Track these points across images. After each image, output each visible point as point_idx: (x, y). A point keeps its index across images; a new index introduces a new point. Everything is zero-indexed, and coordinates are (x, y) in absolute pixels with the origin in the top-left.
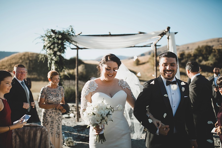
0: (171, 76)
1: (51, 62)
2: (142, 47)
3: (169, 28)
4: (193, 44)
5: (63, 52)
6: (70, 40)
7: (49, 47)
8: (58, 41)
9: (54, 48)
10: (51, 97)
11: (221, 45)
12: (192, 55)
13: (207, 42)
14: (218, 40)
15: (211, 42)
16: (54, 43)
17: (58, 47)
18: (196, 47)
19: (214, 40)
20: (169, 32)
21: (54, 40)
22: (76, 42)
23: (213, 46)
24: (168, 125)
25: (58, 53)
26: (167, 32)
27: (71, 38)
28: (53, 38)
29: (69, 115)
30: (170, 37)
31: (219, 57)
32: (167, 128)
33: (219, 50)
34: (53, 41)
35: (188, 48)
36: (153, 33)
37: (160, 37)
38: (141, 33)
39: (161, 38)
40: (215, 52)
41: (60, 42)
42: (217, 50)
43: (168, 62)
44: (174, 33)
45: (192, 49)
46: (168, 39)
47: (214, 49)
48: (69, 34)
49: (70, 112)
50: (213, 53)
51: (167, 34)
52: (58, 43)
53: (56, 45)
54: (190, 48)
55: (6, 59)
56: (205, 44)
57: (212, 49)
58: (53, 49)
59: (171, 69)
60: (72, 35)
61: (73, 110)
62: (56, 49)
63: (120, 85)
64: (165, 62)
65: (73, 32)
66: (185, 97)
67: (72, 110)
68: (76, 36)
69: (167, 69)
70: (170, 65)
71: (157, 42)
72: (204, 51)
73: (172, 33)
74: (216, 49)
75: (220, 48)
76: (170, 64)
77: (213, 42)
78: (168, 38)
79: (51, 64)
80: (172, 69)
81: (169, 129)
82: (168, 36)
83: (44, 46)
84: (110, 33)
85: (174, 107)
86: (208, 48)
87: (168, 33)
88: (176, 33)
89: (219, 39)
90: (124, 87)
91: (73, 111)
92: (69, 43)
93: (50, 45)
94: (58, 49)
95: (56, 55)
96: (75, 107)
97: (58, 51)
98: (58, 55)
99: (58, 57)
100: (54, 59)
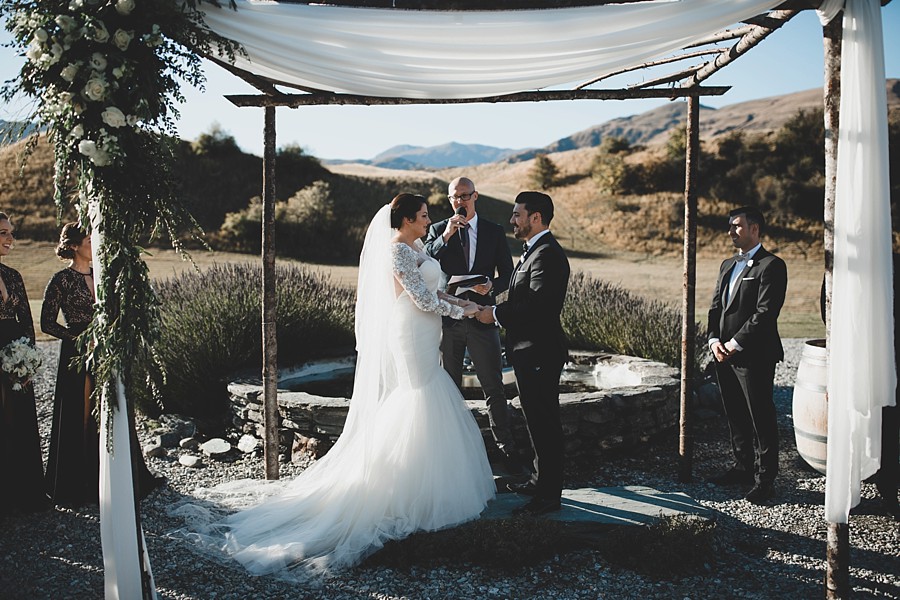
4: (771, 102)
5: (156, 109)
6: (193, 27)
7: (50, 76)
8: (112, 32)
9: (83, 78)
12: (773, 148)
17: (108, 73)
21: (81, 23)
22: (230, 46)
25: (114, 117)
27: (199, 17)
28: (77, 14)
29: (235, 442)
34: (75, 32)
35: (751, 118)
41: (122, 38)
46: (827, 41)
51: (822, 3)
52: (108, 48)
53: (99, 62)
54: (758, 118)
58: (76, 86)
61: (252, 416)
62: (95, 90)
67: (247, 420)
68: (233, 3)
71: (718, 68)
78: (833, 30)
79: (70, 187)
83: (27, 69)
91: (253, 422)
92: (184, 49)
93: (55, 59)
94: (112, 85)
95: (102, 130)
96: (260, 403)
97: (111, 105)
98: (111, 131)
99: (115, 139)
100: (86, 154)
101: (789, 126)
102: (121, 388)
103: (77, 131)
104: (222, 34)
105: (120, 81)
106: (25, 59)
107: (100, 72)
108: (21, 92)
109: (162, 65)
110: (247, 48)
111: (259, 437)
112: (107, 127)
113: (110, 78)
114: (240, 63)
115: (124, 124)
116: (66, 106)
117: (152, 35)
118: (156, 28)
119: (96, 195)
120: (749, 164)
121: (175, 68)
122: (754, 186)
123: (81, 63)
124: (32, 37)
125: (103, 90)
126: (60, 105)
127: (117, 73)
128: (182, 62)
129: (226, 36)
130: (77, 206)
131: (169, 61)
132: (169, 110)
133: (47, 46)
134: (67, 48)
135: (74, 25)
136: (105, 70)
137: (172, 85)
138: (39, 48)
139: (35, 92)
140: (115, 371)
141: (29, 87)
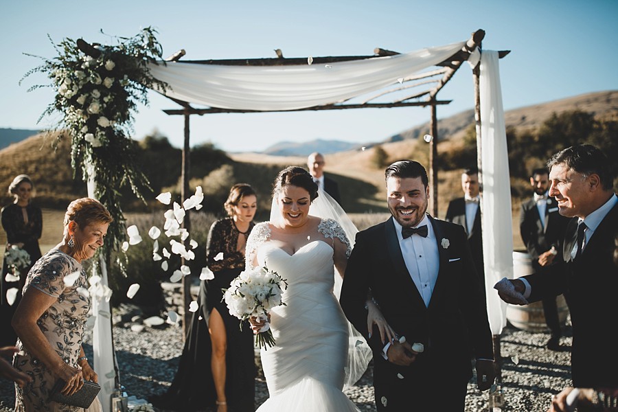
0: (413, 220)
1: (82, 153)
2: (390, 105)
3: (479, 36)
4: (538, 108)
5: (125, 118)
6: (144, 76)
7: (72, 101)
8: (103, 79)
9: (88, 102)
11: (614, 112)
12: (536, 139)
13: (577, 104)
14: (608, 97)
15: (588, 101)
16: (87, 88)
17: (101, 100)
18: (546, 115)
19: (595, 98)
20: (480, 51)
21: (88, 75)
22: (163, 85)
23: (593, 114)
25: (103, 122)
26: (472, 49)
27: (148, 71)
28: (86, 70)
29: (165, 318)
30: (482, 67)
31: (610, 143)
33: (611, 125)
34: (85, 79)
35: (524, 118)
36: (426, 55)
37: (449, 70)
38: (383, 53)
39: (451, 75)
40: (600, 129)
41: (108, 82)
42: (606, 123)
43: (402, 190)
44: (497, 55)
45: (533, 123)
46: (475, 76)
47: (598, 123)
48: (141, 56)
49: (169, 309)
50: (594, 134)
51: (471, 57)
52: (101, 87)
53: (96, 94)
54: (529, 119)
55: (13, 148)
56: (570, 108)
57: (594, 122)
58: (84, 107)
60: (154, 60)
61: (176, 302)
62: (94, 108)
63: (319, 231)
65: (155, 51)
67: (173, 305)
68: (165, 63)
70: (406, 194)
71: (438, 90)
72: (571, 126)
73: (490, 53)
74: (602, 121)
75: (615, 119)
77: (591, 104)
78: (477, 71)
79: (80, 158)
80: (411, 203)
82: (476, 63)
83: (58, 98)
84: (277, 51)
85: (426, 285)
86: (581, 119)
87: (475, 53)
88: (502, 54)
89: (610, 93)
90: (330, 234)
91: (177, 306)
92: (140, 86)
93: (75, 93)
94: (103, 106)
95: (97, 128)
96: (181, 293)
97: (102, 115)
98: (102, 129)
99: (104, 133)
100: (89, 141)
101: (548, 123)
102: (104, 265)
103: (84, 129)
104: (159, 79)
105: (107, 103)
106: (57, 93)
107: (97, 99)
108: (56, 110)
109: (128, 94)
110: (172, 86)
111: (180, 315)
112: (100, 127)
113: (102, 102)
114: (169, 93)
115: (108, 125)
116: (79, 117)
117: (124, 80)
118: (126, 76)
119: (93, 162)
120: (520, 150)
121: (134, 96)
122: (524, 165)
123: (87, 95)
124: (63, 82)
125: (98, 108)
126: (75, 116)
127: (106, 100)
128: (138, 93)
129: (161, 80)
130: (83, 168)
131: (132, 93)
132: (131, 118)
133: (70, 87)
134: (80, 87)
135: (85, 76)
136: (99, 98)
137: (132, 104)
138: (66, 88)
139: (61, 109)
140: (101, 256)
141: (59, 107)
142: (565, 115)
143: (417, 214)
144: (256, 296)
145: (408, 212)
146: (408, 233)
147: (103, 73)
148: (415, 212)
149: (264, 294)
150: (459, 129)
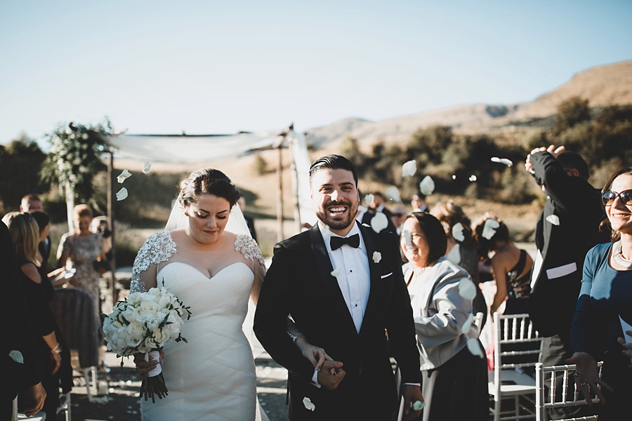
0: (345, 220)
8: (82, 145)
9: (74, 158)
10: (81, 251)
12: (404, 149)
16: (73, 150)
17: (81, 156)
19: (462, 110)
21: (74, 143)
24: (340, 361)
27: (107, 139)
28: (72, 140)
31: (468, 154)
32: (337, 371)
34: (71, 145)
35: (398, 127)
40: (458, 143)
41: (85, 147)
43: (334, 182)
47: (458, 136)
48: (103, 131)
50: (454, 146)
52: (80, 150)
53: (77, 153)
57: (452, 136)
58: (71, 161)
59: (343, 199)
60: (109, 134)
62: (77, 161)
63: (237, 249)
64: (326, 182)
65: (110, 128)
66: (382, 277)
68: (116, 135)
69: (332, 200)
70: (338, 188)
74: (462, 135)
76: (339, 185)
80: (346, 201)
81: (342, 373)
85: (356, 305)
90: (249, 254)
93: (66, 152)
94: (82, 160)
95: (78, 173)
97: (81, 166)
101: (415, 136)
112: (80, 172)
116: (68, 166)
123: (73, 154)
127: (84, 157)
134: (69, 149)
142: (429, 130)
143: (349, 214)
144: (146, 324)
145: (340, 209)
146: (337, 244)
147: (81, 140)
148: (347, 212)
149: (156, 321)
150: (337, 136)
